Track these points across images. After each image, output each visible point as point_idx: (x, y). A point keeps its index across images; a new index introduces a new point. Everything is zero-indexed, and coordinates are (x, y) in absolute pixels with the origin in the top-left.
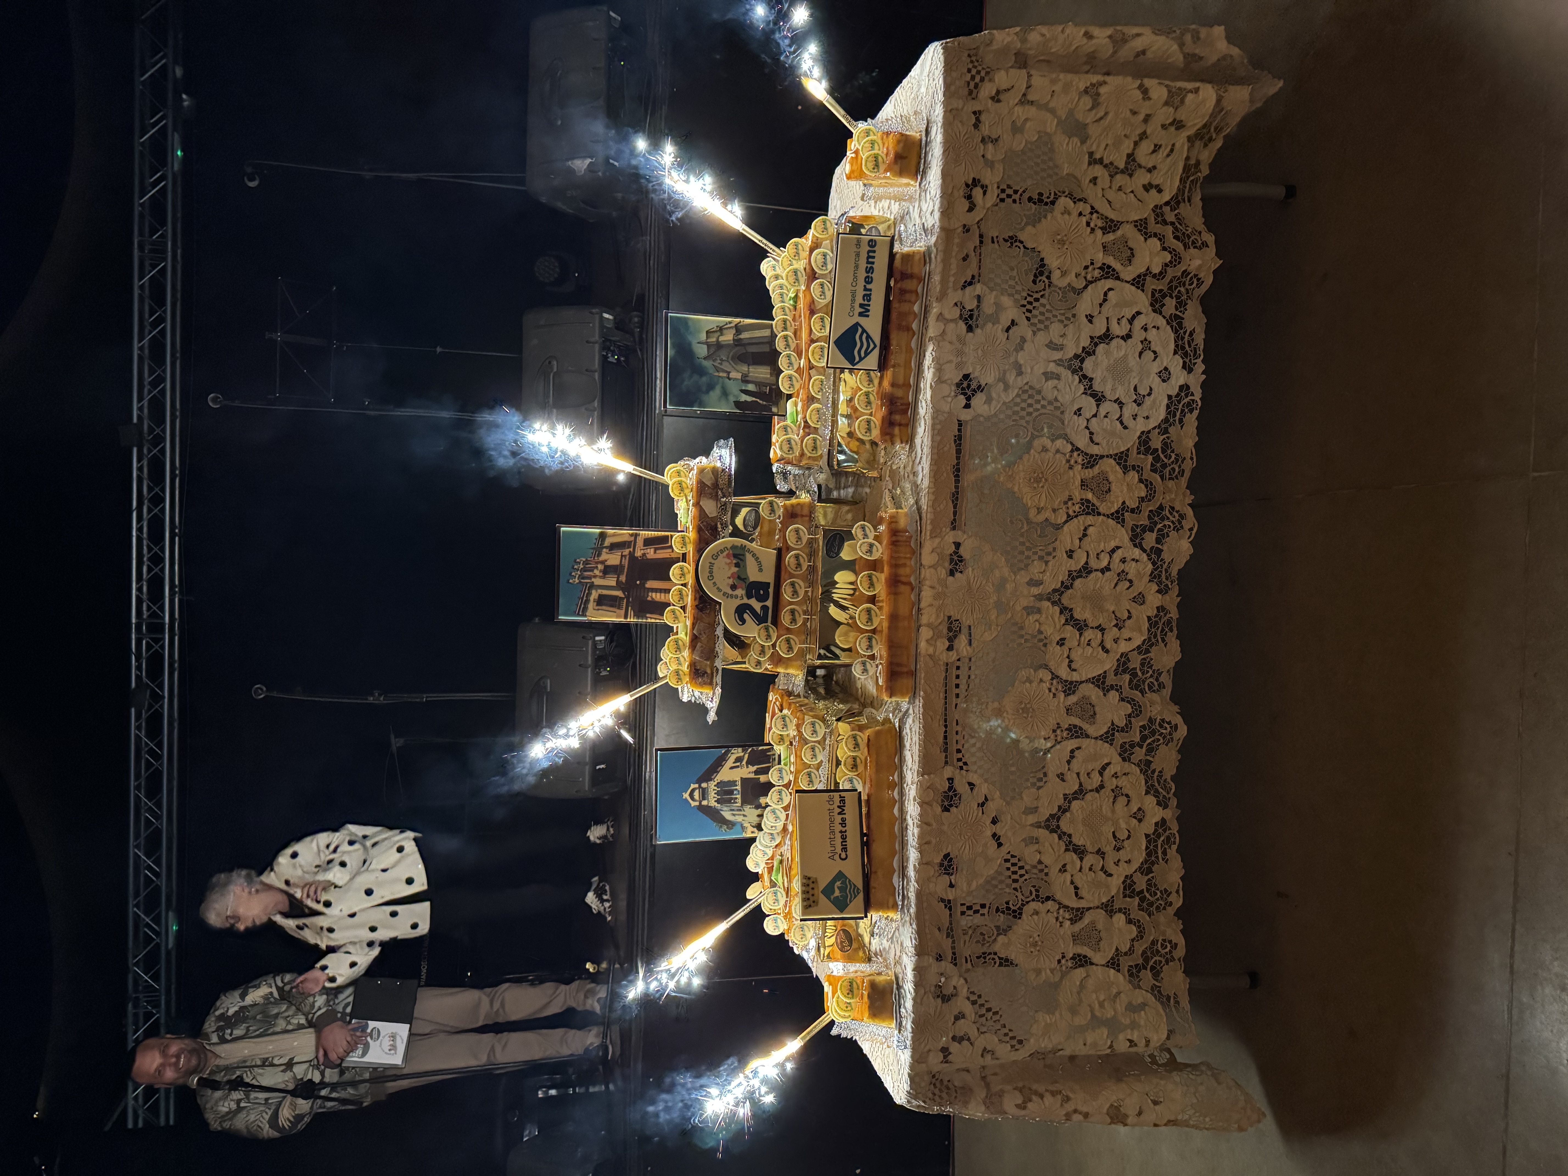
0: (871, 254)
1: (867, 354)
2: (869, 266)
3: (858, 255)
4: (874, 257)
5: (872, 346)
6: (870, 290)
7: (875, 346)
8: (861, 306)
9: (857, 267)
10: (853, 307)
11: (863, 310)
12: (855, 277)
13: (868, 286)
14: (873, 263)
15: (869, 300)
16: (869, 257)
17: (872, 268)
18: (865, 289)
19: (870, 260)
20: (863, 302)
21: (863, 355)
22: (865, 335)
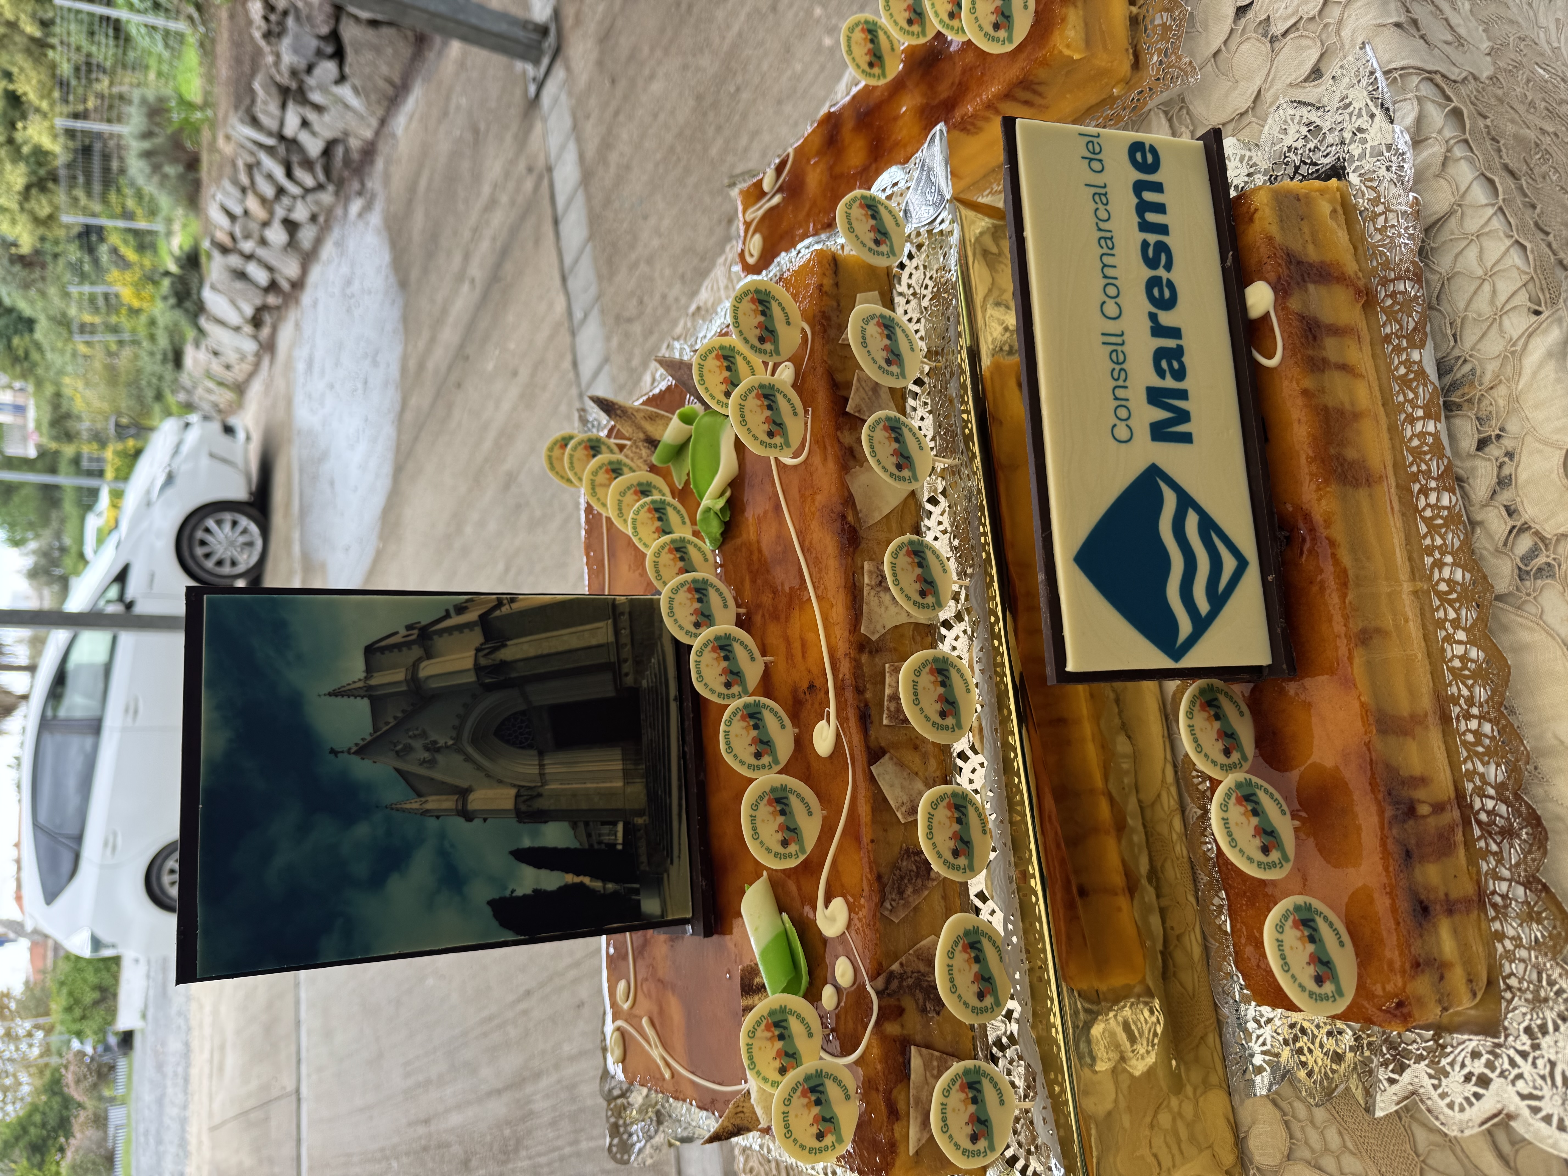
0: (1148, 196)
1: (1218, 600)
2: (1152, 238)
3: (1101, 195)
4: (1160, 208)
5: (1229, 564)
6: (1175, 333)
7: (1242, 564)
8: (1155, 396)
9: (1107, 240)
10: (1121, 403)
11: (1161, 415)
12: (1110, 281)
13: (1166, 318)
14: (1163, 229)
15: (1180, 374)
16: (1143, 207)
17: (1162, 247)
18: (1158, 330)
19: (1151, 217)
20: (1156, 382)
21: (1204, 606)
22: (1192, 521)
